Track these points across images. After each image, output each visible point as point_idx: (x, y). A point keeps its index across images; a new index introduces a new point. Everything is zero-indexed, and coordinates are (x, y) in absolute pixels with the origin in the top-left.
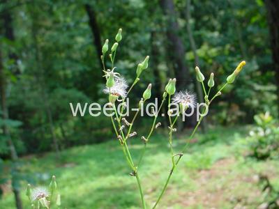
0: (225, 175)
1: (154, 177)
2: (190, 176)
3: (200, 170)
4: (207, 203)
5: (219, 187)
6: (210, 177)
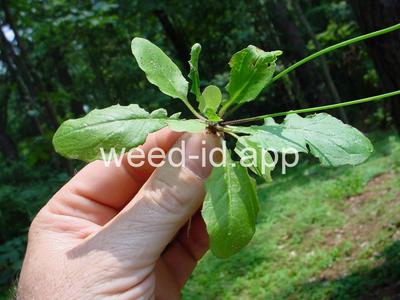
0: (382, 196)
1: (289, 220)
2: (335, 209)
3: (348, 197)
4: (358, 237)
5: (374, 213)
6: (362, 203)
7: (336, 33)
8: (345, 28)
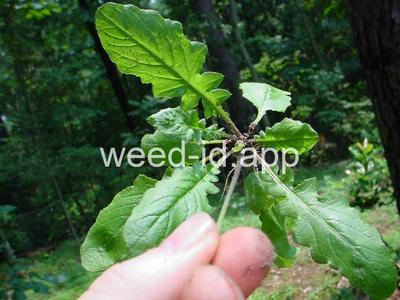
7: (268, 66)
8: (278, 62)
